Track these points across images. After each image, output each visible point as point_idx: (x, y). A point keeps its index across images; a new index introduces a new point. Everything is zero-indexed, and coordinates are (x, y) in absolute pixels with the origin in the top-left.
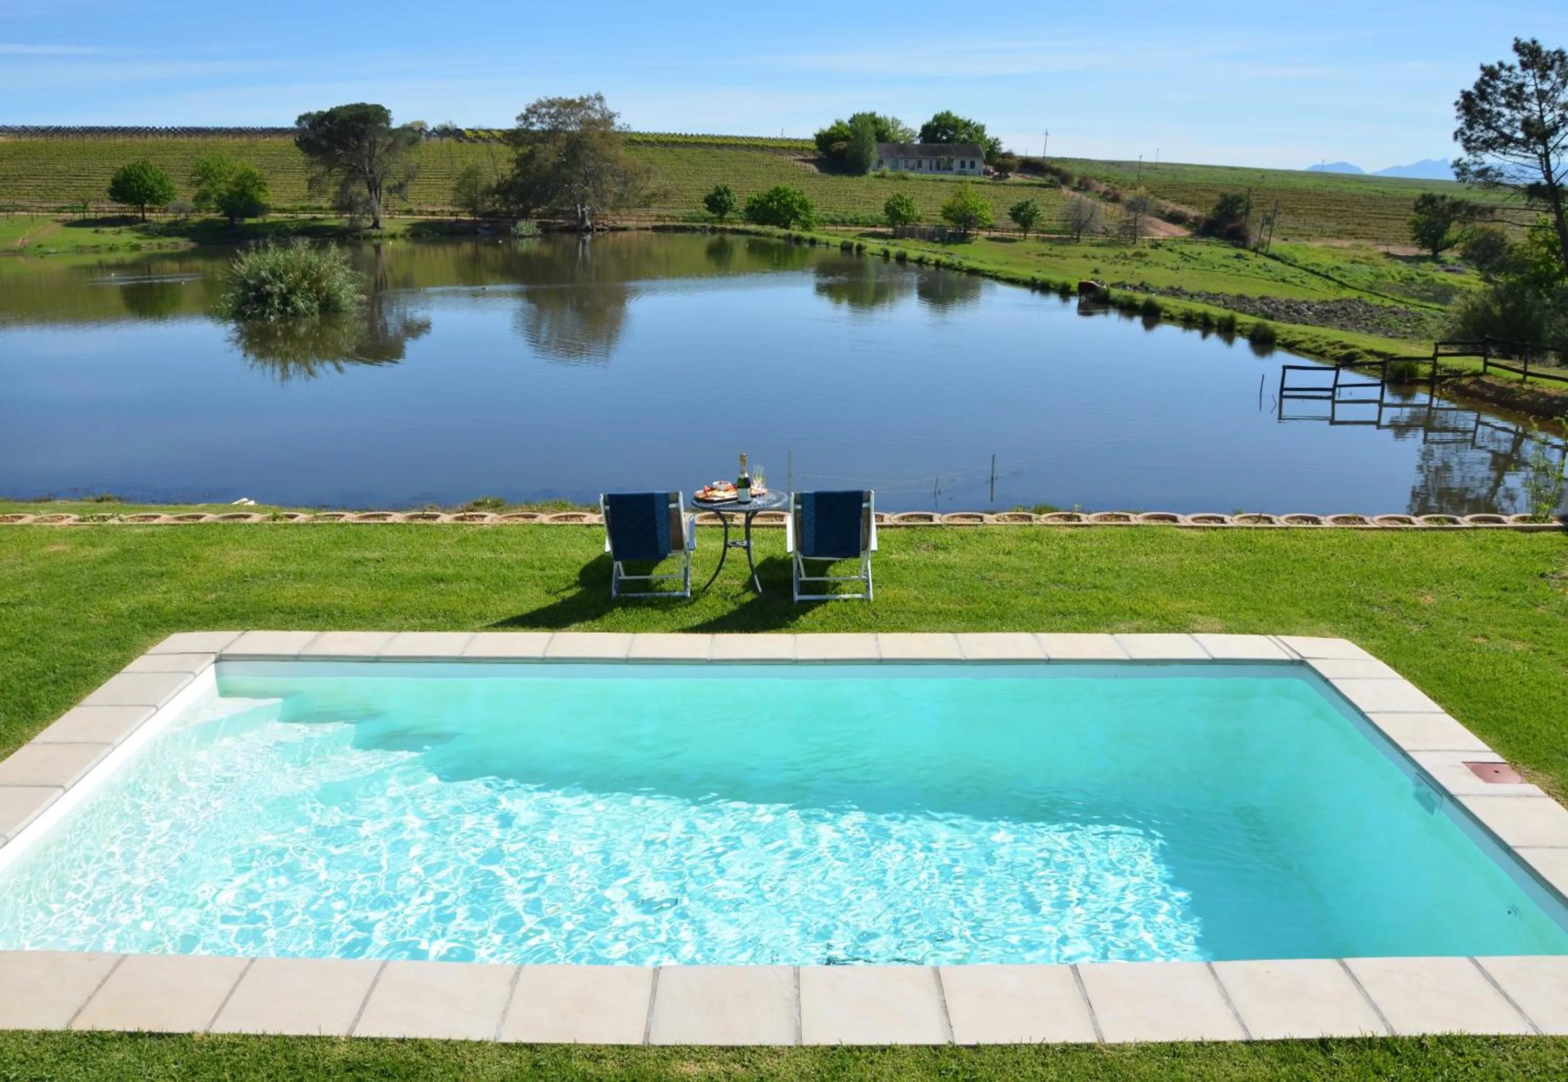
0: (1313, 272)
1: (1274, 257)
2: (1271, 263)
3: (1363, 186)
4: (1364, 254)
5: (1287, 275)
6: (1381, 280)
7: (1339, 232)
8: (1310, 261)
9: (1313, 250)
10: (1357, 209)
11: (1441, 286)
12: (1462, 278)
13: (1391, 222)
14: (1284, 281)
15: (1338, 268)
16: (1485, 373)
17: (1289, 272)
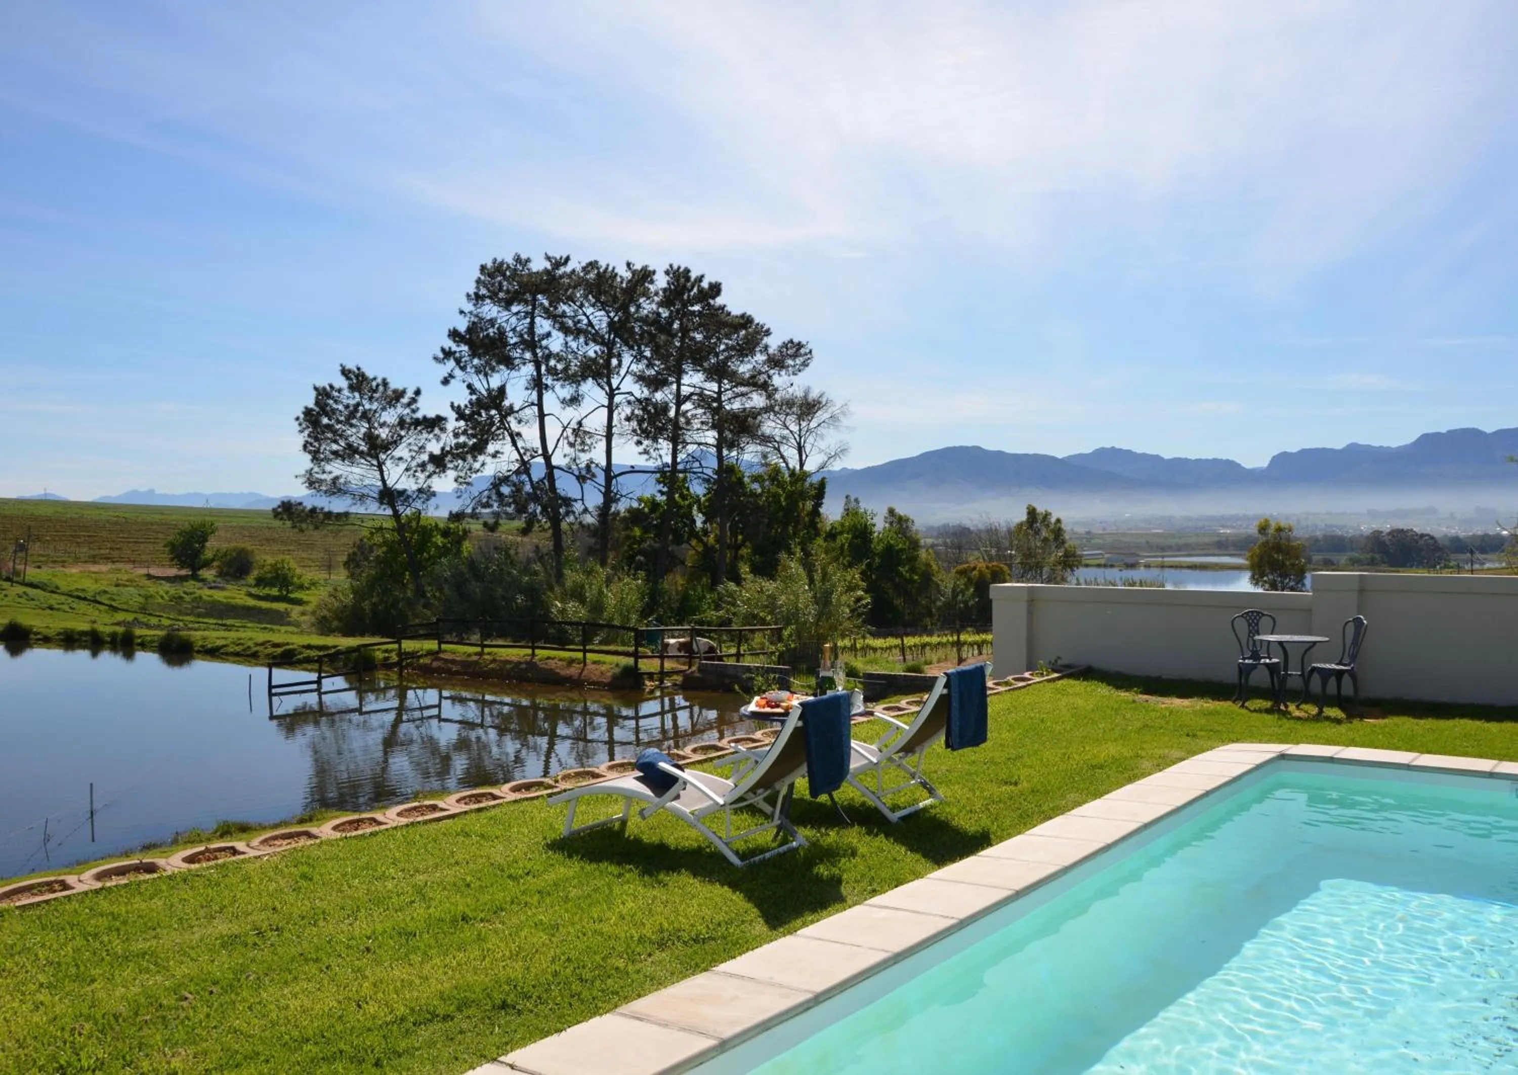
0: (79, 597)
1: (32, 585)
2: (31, 591)
3: (102, 511)
4: (126, 577)
5: (52, 602)
6: (150, 601)
7: (94, 557)
8: (73, 588)
9: (71, 575)
10: (104, 534)
11: (209, 602)
12: (225, 593)
13: (142, 546)
14: (51, 608)
15: (105, 592)
16: (440, 651)
17: (54, 599)
